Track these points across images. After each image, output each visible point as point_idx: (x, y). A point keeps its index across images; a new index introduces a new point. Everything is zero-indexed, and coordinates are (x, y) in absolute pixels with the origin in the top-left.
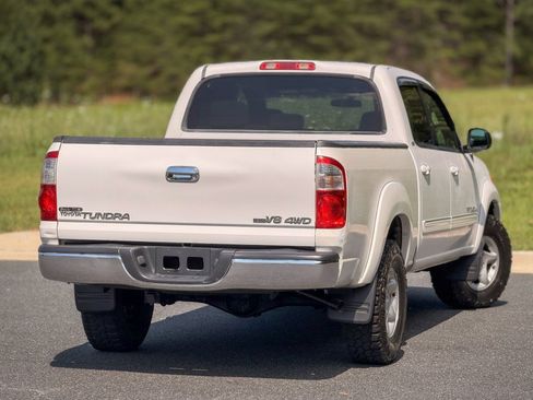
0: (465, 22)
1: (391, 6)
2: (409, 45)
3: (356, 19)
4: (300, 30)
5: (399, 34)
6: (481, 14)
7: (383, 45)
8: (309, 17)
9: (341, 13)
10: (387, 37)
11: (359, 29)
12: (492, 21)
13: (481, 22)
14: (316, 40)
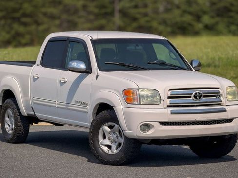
0: (96, 11)
1: (60, 3)
2: (69, 22)
3: (44, 10)
4: (17, 15)
5: (65, 16)
6: (103, 7)
7: (57, 22)
8: (20, 8)
9: (35, 7)
10: (59, 18)
11: (45, 14)
12: (109, 10)
13: (103, 11)
14: (24, 20)
